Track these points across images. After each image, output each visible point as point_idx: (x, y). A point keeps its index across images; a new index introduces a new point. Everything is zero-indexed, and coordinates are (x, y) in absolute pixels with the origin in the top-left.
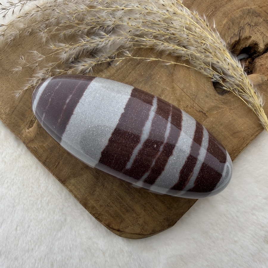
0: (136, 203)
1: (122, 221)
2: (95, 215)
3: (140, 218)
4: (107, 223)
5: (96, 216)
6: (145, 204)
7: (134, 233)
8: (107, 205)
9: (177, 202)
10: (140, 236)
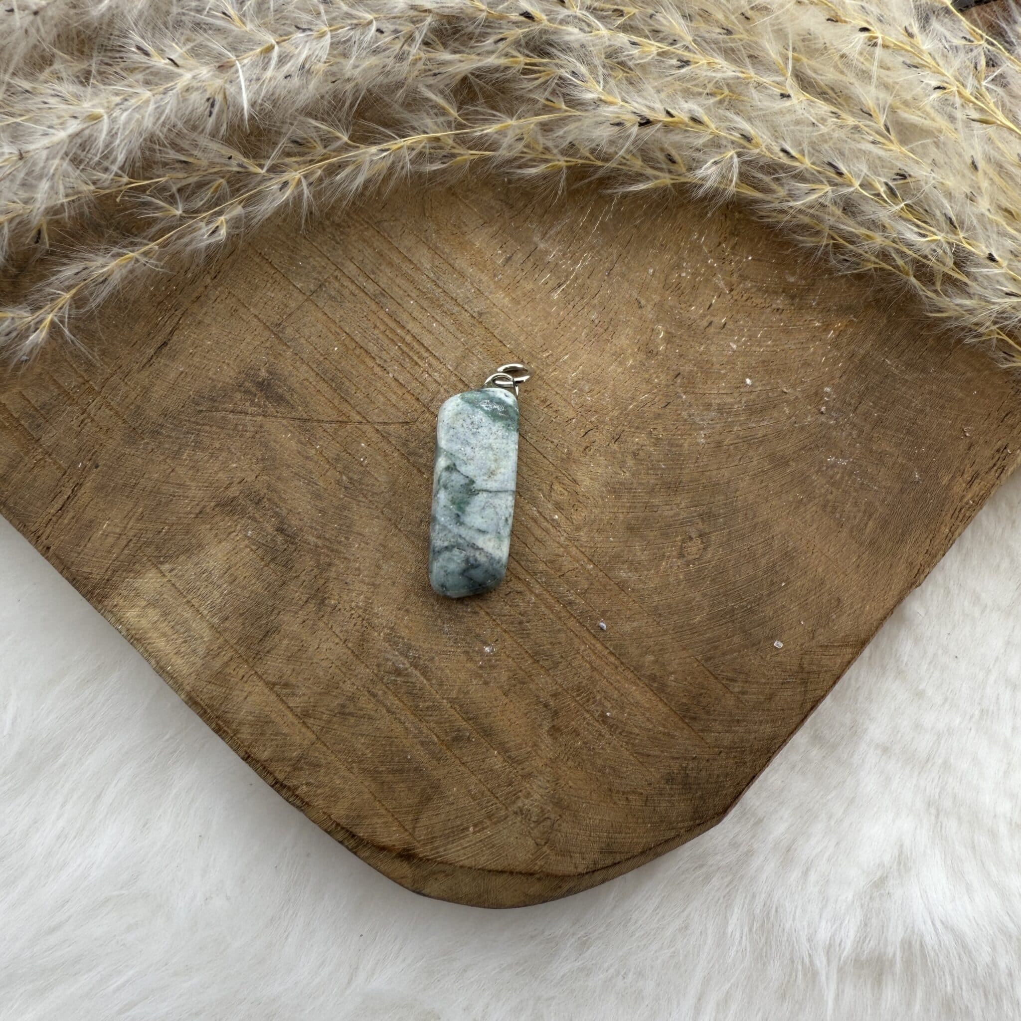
0: (506, 694)
1: (429, 799)
2: (273, 766)
3: (530, 775)
4: (339, 811)
5: (280, 776)
6: (555, 695)
7: (500, 868)
8: (343, 706)
9: (733, 680)
10: (536, 888)
